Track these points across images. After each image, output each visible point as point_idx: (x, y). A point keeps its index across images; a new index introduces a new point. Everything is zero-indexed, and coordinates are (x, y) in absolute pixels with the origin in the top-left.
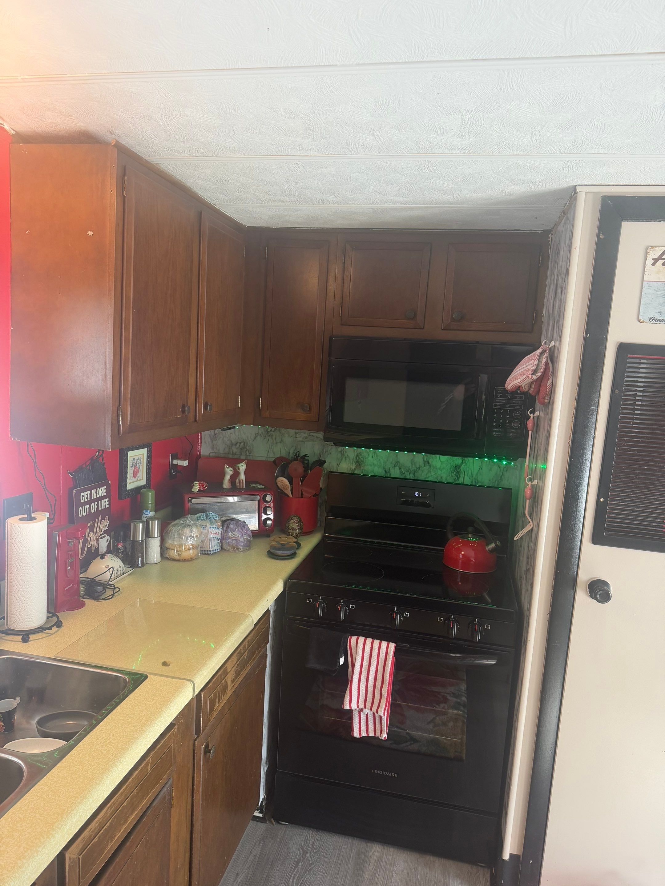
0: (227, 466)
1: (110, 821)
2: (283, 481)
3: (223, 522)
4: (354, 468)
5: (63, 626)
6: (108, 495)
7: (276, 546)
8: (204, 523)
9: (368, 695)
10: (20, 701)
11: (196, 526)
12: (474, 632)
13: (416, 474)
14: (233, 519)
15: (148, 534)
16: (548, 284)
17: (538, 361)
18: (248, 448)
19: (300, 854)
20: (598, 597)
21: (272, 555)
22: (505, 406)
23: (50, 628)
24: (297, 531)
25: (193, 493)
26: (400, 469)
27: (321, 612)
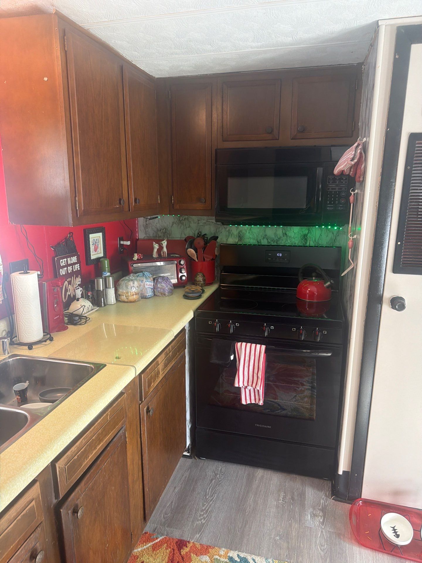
0: (155, 243)
1: (84, 447)
2: (191, 251)
3: (154, 279)
4: (237, 241)
5: (54, 340)
6: (79, 262)
7: (188, 291)
8: (142, 279)
9: (250, 378)
10: (29, 384)
11: (137, 280)
12: (316, 336)
13: (278, 242)
14: (160, 277)
15: (106, 286)
16: (362, 101)
17: (355, 152)
18: (168, 232)
19: (213, 475)
20: (397, 307)
21: (186, 297)
22: (335, 189)
23: (45, 341)
24: (202, 283)
25: (135, 261)
26: (267, 240)
27: (217, 329)
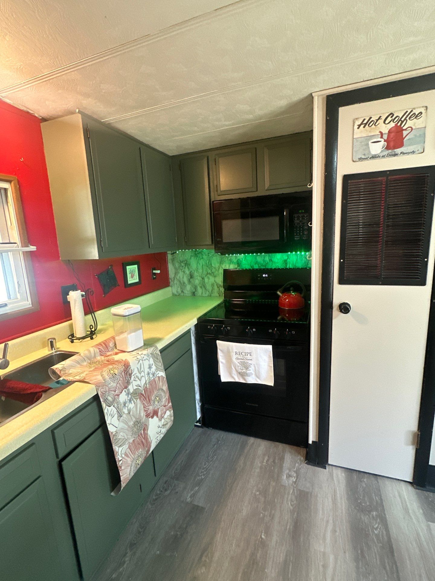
19: (216, 441)
20: (344, 311)
22: (299, 224)
26: (258, 265)
